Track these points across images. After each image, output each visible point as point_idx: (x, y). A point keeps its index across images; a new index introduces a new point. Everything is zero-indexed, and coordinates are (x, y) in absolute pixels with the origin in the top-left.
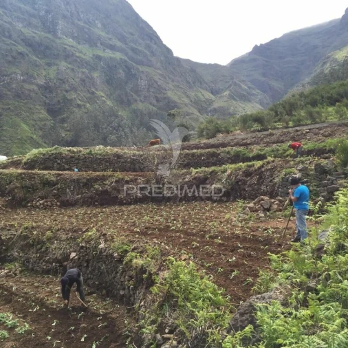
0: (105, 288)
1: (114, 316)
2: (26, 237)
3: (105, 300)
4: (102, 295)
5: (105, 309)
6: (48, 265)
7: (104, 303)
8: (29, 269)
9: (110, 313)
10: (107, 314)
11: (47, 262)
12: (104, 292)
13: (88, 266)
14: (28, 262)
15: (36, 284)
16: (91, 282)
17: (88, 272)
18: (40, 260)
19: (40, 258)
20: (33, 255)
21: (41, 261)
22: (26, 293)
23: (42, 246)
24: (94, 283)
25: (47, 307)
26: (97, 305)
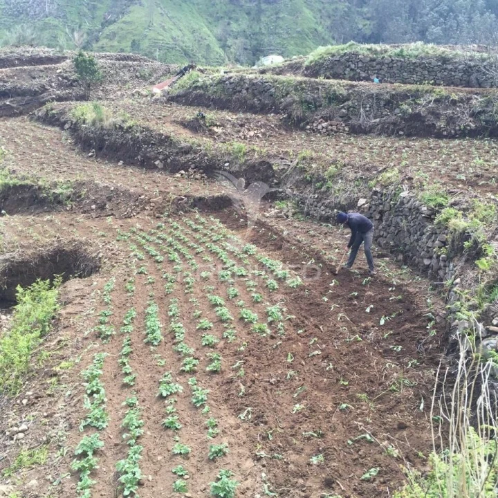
0: (402, 252)
1: (411, 290)
2: (303, 171)
3: (400, 268)
4: (397, 261)
5: (399, 279)
6: (328, 210)
7: (400, 272)
8: (303, 212)
9: (406, 285)
10: (402, 285)
11: (326, 207)
12: (401, 257)
13: (380, 220)
14: (303, 203)
15: (312, 233)
16: (383, 241)
17: (380, 227)
18: (318, 203)
19: (319, 200)
20: (310, 195)
21: (320, 204)
22: (299, 241)
23: (322, 185)
24: (388, 243)
25: (324, 263)
26: (386, 269)
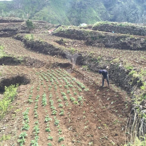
0: (119, 82)
1: (121, 94)
2: (91, 57)
3: (118, 87)
4: (117, 85)
5: (118, 90)
6: (97, 69)
7: (118, 88)
8: (90, 69)
9: (120, 92)
10: (118, 92)
11: (97, 68)
12: (118, 84)
13: (113, 73)
14: (90, 67)
15: (93, 75)
16: (113, 79)
17: (113, 75)
18: (95, 67)
19: (95, 66)
20: (92, 64)
22: (88, 78)
23: (96, 62)
24: (115, 80)
25: (96, 84)
26: (114, 87)
